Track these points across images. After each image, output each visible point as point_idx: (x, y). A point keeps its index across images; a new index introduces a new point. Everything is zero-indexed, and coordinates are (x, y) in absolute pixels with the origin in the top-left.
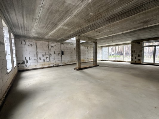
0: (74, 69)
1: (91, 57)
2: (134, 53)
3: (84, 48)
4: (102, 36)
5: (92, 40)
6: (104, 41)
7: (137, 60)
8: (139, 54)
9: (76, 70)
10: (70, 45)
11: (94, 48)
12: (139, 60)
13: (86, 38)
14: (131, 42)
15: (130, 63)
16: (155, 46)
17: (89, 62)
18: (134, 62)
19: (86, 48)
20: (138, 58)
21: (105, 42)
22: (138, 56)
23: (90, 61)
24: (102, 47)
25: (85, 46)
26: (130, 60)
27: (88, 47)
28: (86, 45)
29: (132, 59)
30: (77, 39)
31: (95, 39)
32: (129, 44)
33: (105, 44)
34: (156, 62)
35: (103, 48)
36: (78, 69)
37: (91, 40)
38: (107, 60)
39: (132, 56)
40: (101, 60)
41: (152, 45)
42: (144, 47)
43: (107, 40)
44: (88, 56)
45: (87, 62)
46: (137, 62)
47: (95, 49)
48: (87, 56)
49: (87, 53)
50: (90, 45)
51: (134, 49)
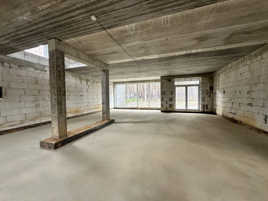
0: (43, 145)
1: (94, 104)
2: (165, 96)
3: (78, 82)
4: (120, 58)
5: (99, 64)
6: (122, 70)
7: (169, 105)
8: (170, 96)
9: (50, 148)
10: (32, 69)
11: (103, 83)
12: (171, 106)
13: (82, 54)
14: (159, 78)
15: (160, 111)
16: (186, 86)
17: (92, 113)
18: (165, 109)
19: (84, 82)
20: (169, 103)
21: (122, 73)
22: (170, 100)
23: (93, 111)
24: (115, 83)
25: (81, 79)
26: (160, 107)
27: (87, 81)
28: (82, 76)
29: (162, 105)
30: (54, 48)
31: (105, 64)
32: (156, 81)
33: (122, 78)
34: (188, 108)
35: (118, 86)
36: (56, 144)
37: (95, 63)
38: (125, 106)
39: (162, 99)
40: (115, 108)
41: (183, 84)
42: (175, 87)
43: (128, 69)
44: (88, 101)
45: (87, 114)
46: (169, 109)
47: (105, 85)
48: (85, 101)
49: (86, 94)
50: (93, 76)
51: (165, 90)
